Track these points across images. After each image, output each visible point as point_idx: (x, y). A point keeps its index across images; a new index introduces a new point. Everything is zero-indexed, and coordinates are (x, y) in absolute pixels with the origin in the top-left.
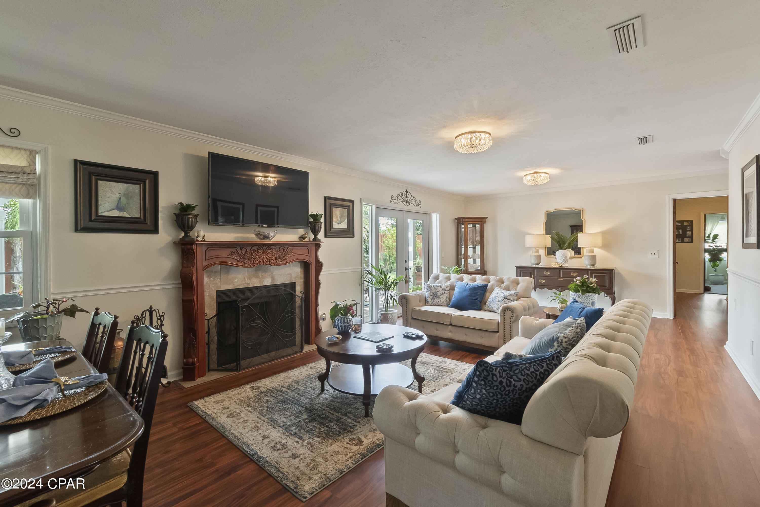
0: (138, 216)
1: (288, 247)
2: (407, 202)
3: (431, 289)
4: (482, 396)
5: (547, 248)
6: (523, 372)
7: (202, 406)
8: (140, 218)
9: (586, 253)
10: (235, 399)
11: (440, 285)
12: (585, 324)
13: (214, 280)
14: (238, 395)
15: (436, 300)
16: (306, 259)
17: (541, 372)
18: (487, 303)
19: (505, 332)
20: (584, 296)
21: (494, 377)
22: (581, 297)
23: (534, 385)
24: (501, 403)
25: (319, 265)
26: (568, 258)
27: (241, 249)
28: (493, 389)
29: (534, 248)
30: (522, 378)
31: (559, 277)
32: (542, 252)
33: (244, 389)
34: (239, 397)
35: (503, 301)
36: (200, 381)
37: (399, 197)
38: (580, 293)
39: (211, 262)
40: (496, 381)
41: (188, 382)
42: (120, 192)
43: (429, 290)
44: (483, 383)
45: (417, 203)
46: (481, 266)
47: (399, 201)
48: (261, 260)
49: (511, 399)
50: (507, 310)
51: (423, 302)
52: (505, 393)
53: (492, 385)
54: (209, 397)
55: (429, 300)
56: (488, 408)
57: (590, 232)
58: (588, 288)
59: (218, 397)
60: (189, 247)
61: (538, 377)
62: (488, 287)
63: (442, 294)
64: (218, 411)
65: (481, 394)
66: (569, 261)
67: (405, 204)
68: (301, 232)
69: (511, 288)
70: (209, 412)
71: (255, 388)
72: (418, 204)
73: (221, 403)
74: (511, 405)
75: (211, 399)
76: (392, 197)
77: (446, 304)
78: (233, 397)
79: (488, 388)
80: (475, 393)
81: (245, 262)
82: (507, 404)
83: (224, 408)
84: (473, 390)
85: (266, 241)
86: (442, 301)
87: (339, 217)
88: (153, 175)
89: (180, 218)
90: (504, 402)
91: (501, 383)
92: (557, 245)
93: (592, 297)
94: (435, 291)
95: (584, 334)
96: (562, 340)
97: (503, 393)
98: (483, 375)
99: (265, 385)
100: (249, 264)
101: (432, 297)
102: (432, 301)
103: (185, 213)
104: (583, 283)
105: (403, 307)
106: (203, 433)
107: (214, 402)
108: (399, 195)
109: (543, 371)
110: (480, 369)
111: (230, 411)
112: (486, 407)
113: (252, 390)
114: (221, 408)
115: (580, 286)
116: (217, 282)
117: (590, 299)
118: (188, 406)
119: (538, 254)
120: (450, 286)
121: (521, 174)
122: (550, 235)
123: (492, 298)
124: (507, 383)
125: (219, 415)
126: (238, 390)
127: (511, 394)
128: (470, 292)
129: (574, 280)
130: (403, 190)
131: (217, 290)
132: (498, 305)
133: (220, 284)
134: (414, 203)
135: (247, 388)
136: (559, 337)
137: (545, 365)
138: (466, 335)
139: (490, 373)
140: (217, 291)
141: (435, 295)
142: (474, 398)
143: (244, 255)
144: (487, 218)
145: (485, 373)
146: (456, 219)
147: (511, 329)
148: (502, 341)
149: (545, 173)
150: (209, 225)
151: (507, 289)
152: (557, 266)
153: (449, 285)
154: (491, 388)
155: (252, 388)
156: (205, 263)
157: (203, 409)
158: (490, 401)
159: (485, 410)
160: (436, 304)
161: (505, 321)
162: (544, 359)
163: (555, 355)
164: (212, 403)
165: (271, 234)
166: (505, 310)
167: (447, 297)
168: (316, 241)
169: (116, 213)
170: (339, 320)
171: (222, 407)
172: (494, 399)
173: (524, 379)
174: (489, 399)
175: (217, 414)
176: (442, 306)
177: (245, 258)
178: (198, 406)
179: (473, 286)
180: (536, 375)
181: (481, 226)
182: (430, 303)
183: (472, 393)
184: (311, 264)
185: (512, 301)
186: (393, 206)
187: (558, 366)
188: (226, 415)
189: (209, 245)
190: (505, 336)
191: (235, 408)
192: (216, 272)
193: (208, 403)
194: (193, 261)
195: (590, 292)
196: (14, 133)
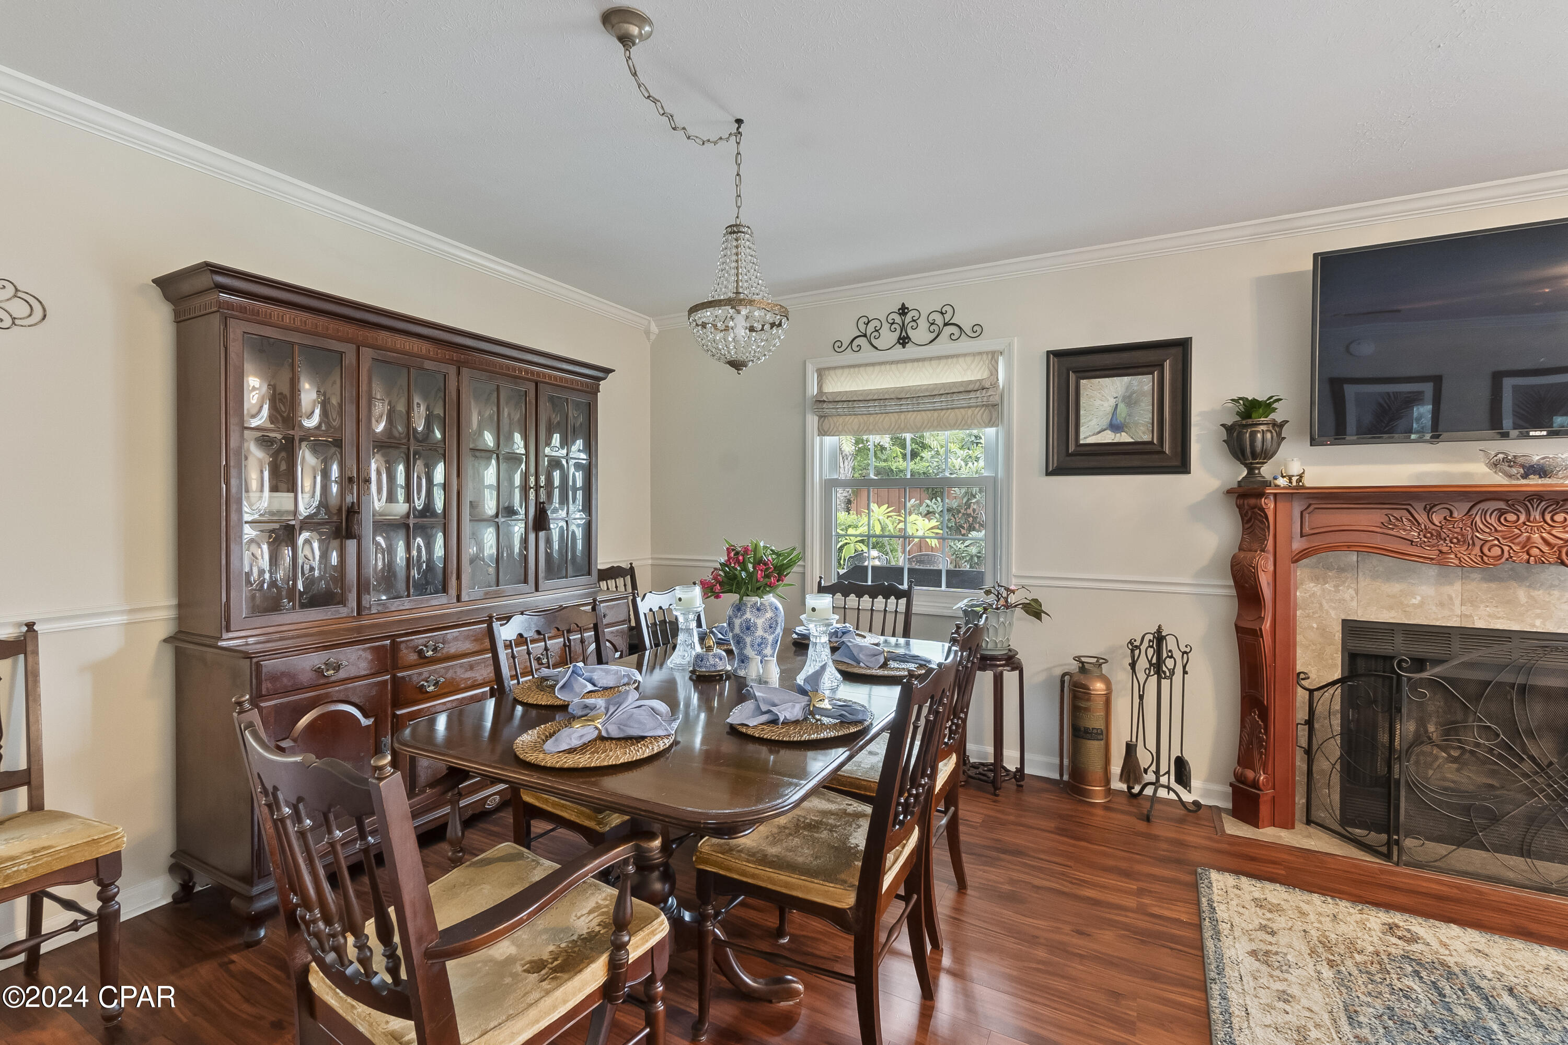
0: (1146, 438)
7: (1220, 892)
8: (1151, 443)
10: (1312, 923)
13: (1337, 591)
14: (1333, 921)
27: (1429, 511)
33: (1365, 916)
34: (1328, 924)
36: (1269, 834)
39: (1317, 542)
41: (1241, 824)
42: (1117, 395)
48: (1517, 549)
54: (1254, 882)
59: (1275, 893)
60: (1252, 501)
64: (1244, 925)
70: (1222, 912)
71: (1400, 933)
73: (1270, 911)
75: (1254, 889)
78: (1312, 917)
81: (1445, 549)
83: (1263, 928)
85: (1537, 484)
88: (1178, 348)
89: (1236, 434)
99: (1446, 946)
100: (1459, 555)
103: (1250, 421)
106: (1172, 949)
107: (1254, 900)
111: (1271, 944)
113: (1384, 933)
114: (1257, 922)
116: (1347, 597)
118: (1195, 873)
125: (1237, 933)
126: (1344, 907)
131: (1344, 617)
133: (1354, 604)
135: (1377, 919)
140: (1343, 621)
143: (1441, 527)
150: (1311, 445)
155: (1391, 928)
156: (1298, 544)
157: (1215, 898)
164: (1248, 897)
169: (1108, 437)
171: (1261, 921)
175: (1235, 929)
177: (1443, 535)
178: (1212, 886)
188: (1250, 947)
189: (1313, 498)
191: (1291, 947)
192: (1341, 570)
193: (1237, 892)
194: (1265, 536)
196: (977, 331)
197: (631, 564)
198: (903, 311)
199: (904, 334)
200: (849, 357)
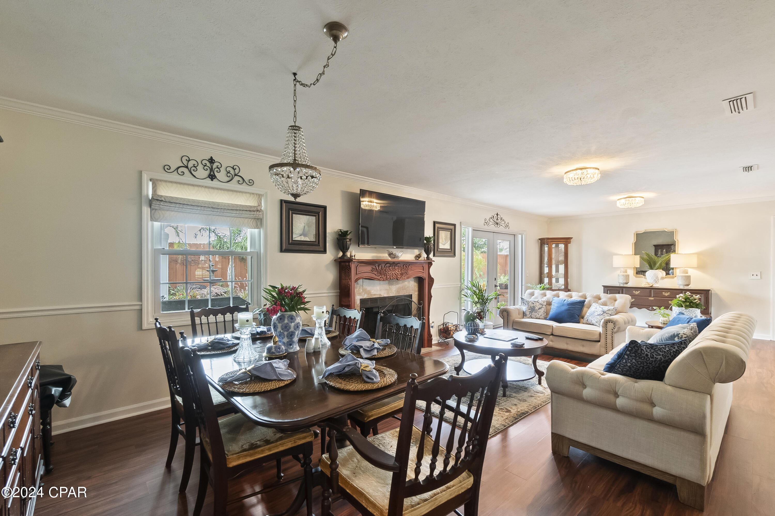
0: (314, 240)
1: (409, 265)
2: (497, 224)
3: (528, 304)
4: (632, 364)
5: (636, 268)
6: (661, 350)
8: (316, 242)
9: (680, 273)
11: (537, 300)
12: (697, 328)
13: (359, 290)
15: (533, 313)
16: (420, 275)
17: (674, 351)
18: (585, 317)
19: (606, 341)
20: (687, 310)
21: (642, 351)
22: (684, 311)
23: (669, 359)
24: (645, 369)
25: (431, 281)
26: (660, 278)
27: (379, 266)
28: (642, 359)
29: (623, 268)
30: (661, 353)
31: (650, 296)
32: (631, 273)
35: (602, 315)
37: (491, 220)
38: (683, 308)
39: (360, 276)
40: (643, 354)
42: (304, 223)
43: (527, 304)
44: (634, 355)
45: (506, 224)
46: (565, 285)
47: (491, 223)
48: (391, 275)
49: (653, 367)
50: (609, 322)
51: (521, 315)
52: (649, 363)
53: (640, 357)
55: (528, 313)
56: (635, 373)
57: (683, 253)
58: (691, 304)
60: (347, 264)
61: (672, 354)
62: (585, 303)
63: (540, 309)
65: (631, 363)
66: (661, 281)
67: (496, 226)
68: (416, 252)
69: (608, 304)
72: (507, 226)
74: (652, 371)
76: (485, 220)
77: (543, 318)
79: (638, 358)
80: (626, 362)
81: (381, 276)
82: (649, 371)
84: (624, 360)
85: (395, 260)
86: (540, 314)
87: (444, 239)
88: (323, 209)
89: (341, 242)
90: (648, 369)
91: (647, 355)
92: (648, 265)
93: (695, 311)
94: (532, 305)
95: (697, 335)
96: (682, 336)
97: (648, 362)
98: (634, 350)
100: (383, 278)
101: (530, 310)
102: (530, 314)
103: (343, 237)
104: (686, 299)
105: (504, 319)
108: (491, 218)
109: (675, 351)
110: (632, 346)
112: (634, 372)
115: (683, 302)
117: (693, 313)
119: (626, 274)
120: (547, 302)
121: (614, 198)
122: (639, 256)
123: (591, 312)
124: (651, 356)
127: (653, 363)
128: (568, 307)
129: (677, 296)
130: (494, 214)
131: (361, 298)
132: (597, 319)
133: (363, 294)
134: (503, 225)
136: (680, 333)
137: (676, 347)
138: (567, 344)
139: (640, 348)
141: (532, 309)
142: (625, 366)
143: (381, 271)
144: (572, 238)
145: (636, 348)
146: (539, 239)
147: (613, 339)
148: (603, 350)
149: (640, 197)
150: (359, 247)
151: (605, 304)
152: (647, 286)
153: (545, 301)
154: (639, 358)
156: (356, 277)
158: (638, 368)
159: (633, 374)
160: (534, 317)
161: (607, 332)
162: (675, 343)
163: (683, 342)
165: (400, 254)
166: (607, 322)
167: (544, 312)
168: (429, 259)
169: (303, 238)
170: (470, 324)
172: (641, 366)
173: (662, 354)
174: (637, 366)
176: (539, 319)
177: (381, 273)
179: (570, 302)
180: (671, 352)
181: (566, 246)
182: (528, 316)
183: (624, 363)
184: (425, 279)
185: (611, 315)
186: (486, 228)
187: (685, 349)
189: (359, 263)
190: (606, 345)
194: (350, 275)
195: (693, 307)
196: (251, 183)
198: (212, 161)
199: (212, 173)
200: (175, 177)
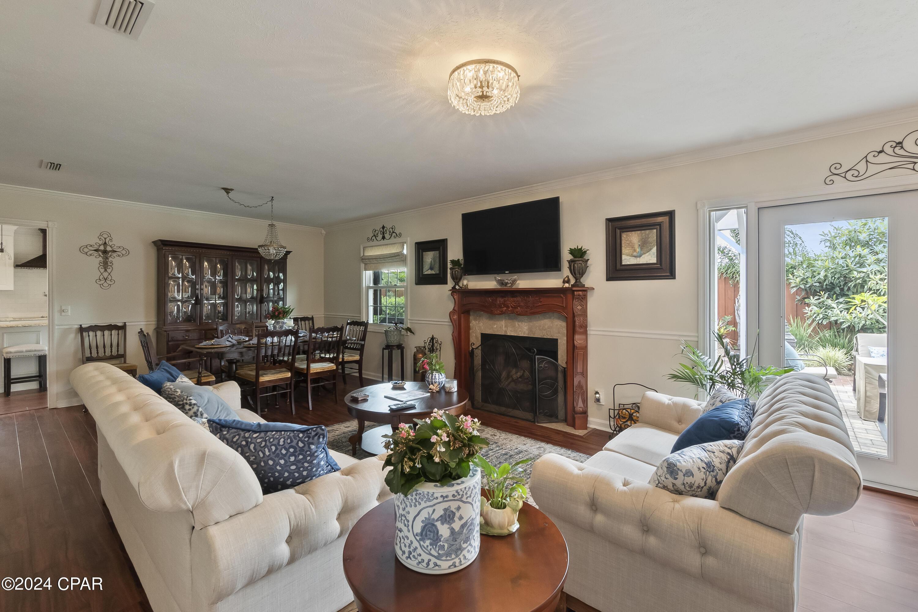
0: (437, 272)
1: (535, 295)
8: (439, 274)
13: (479, 323)
16: (559, 310)
37: (880, 158)
47: (877, 168)
48: (506, 308)
87: (637, 246)
116: (481, 325)
131: (481, 332)
133: (482, 328)
184: (567, 318)
196: (400, 235)
197: (312, 316)
198: (383, 227)
199: (384, 235)
200: (371, 243)
